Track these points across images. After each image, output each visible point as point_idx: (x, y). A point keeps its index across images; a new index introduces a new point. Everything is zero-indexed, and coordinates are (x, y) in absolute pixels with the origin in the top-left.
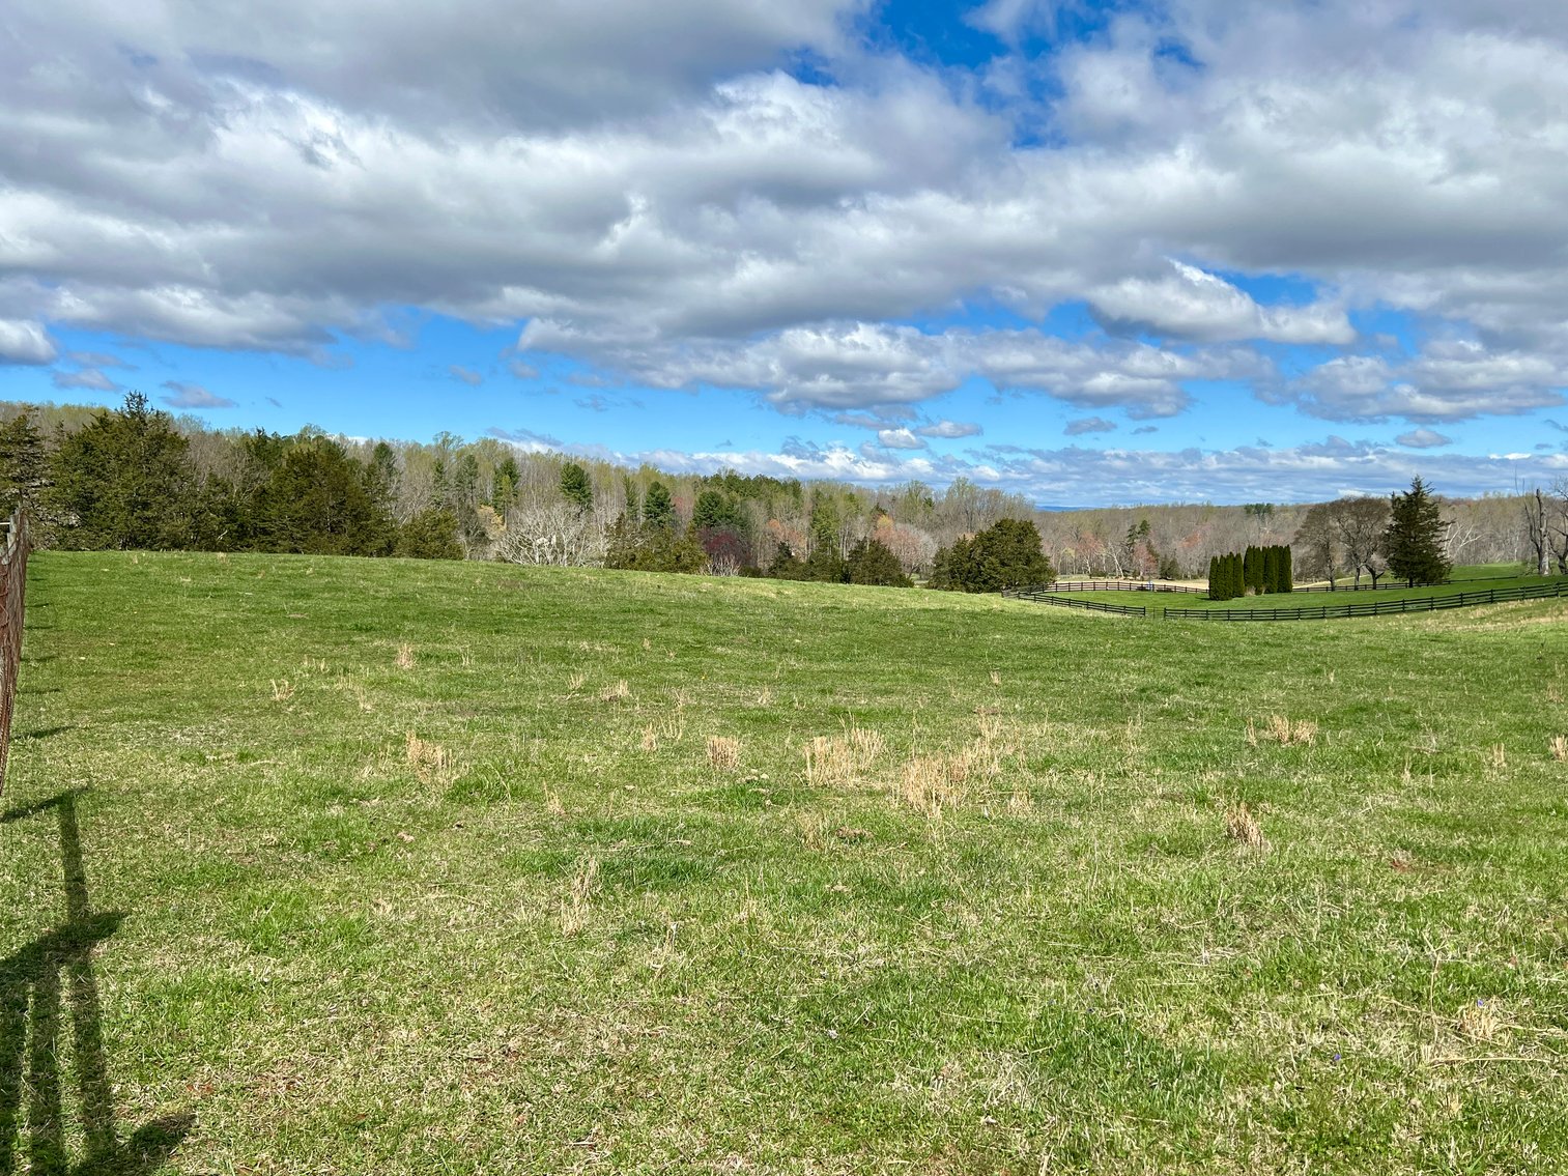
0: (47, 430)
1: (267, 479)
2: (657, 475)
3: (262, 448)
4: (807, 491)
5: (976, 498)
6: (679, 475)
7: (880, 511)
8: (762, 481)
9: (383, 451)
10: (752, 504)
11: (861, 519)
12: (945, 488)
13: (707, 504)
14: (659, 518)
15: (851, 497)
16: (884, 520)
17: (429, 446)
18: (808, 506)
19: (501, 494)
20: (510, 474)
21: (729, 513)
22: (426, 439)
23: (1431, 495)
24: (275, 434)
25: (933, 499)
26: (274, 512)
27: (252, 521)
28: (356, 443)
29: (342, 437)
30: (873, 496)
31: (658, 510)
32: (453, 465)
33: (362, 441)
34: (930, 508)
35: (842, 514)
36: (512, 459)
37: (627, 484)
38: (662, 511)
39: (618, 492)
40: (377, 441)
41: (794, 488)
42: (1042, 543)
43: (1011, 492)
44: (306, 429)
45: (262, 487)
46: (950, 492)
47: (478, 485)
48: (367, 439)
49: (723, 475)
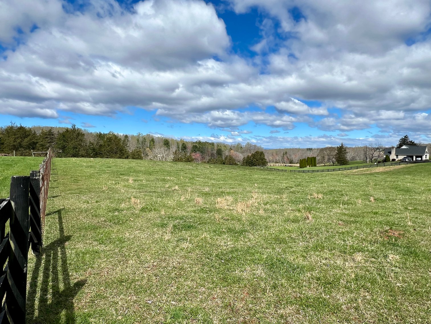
0: (55, 132)
1: (101, 142)
2: (184, 141)
3: (100, 136)
4: (216, 145)
6: (189, 141)
7: (231, 149)
9: (126, 136)
11: (227, 151)
13: (194, 147)
14: (184, 151)
15: (225, 146)
16: (232, 151)
18: (216, 148)
19: (151, 146)
20: (153, 141)
21: (199, 150)
22: (135, 134)
23: (345, 146)
24: (103, 133)
25: (242, 147)
26: (103, 149)
27: (99, 151)
29: (118, 134)
30: (229, 146)
31: (184, 149)
32: (141, 140)
33: (122, 135)
34: (242, 149)
35: (223, 150)
36: (153, 138)
37: (177, 143)
39: (175, 145)
41: (213, 144)
42: (265, 156)
43: (258, 145)
44: (110, 132)
45: (101, 144)
46: (246, 145)
47: (146, 144)
48: (123, 134)
49: (198, 141)
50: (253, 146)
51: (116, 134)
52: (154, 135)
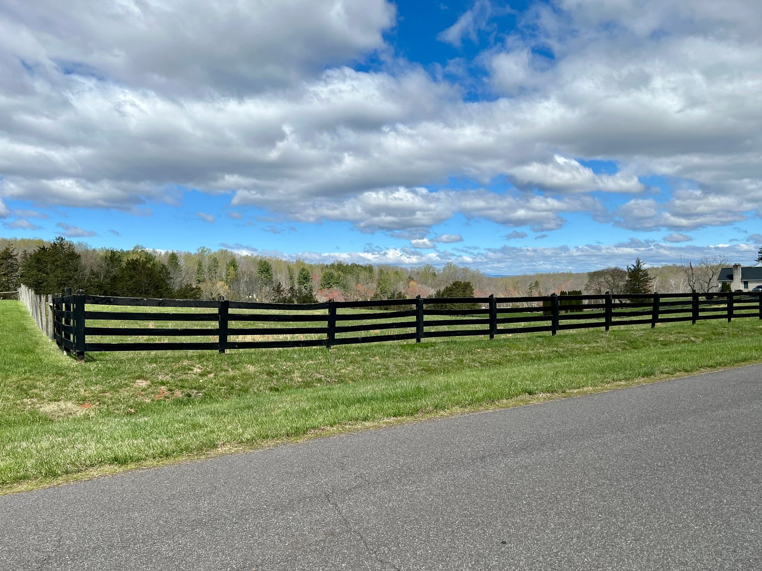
1: (115, 271)
2: (304, 264)
3: (113, 258)
4: (376, 270)
5: (457, 271)
6: (315, 264)
7: (411, 278)
8: (354, 266)
9: (173, 257)
10: (349, 277)
11: (401, 283)
12: (442, 267)
13: (327, 277)
14: (305, 285)
15: (397, 273)
16: (412, 283)
17: (195, 254)
18: (376, 277)
19: (229, 275)
20: (234, 266)
21: (337, 281)
22: (193, 251)
24: (122, 250)
25: (437, 273)
26: (120, 286)
27: (111, 291)
28: (160, 253)
29: (154, 251)
30: (408, 271)
31: (304, 281)
32: (206, 262)
33: (163, 253)
34: (434, 277)
35: (392, 281)
36: (234, 259)
37: (289, 269)
38: (306, 281)
39: (285, 273)
40: (170, 252)
41: (369, 269)
43: (473, 268)
44: (136, 247)
45: (114, 275)
46: (444, 269)
47: (218, 272)
48: (165, 251)
49: (336, 264)
50: (460, 270)
51: (149, 250)
52: (236, 252)
